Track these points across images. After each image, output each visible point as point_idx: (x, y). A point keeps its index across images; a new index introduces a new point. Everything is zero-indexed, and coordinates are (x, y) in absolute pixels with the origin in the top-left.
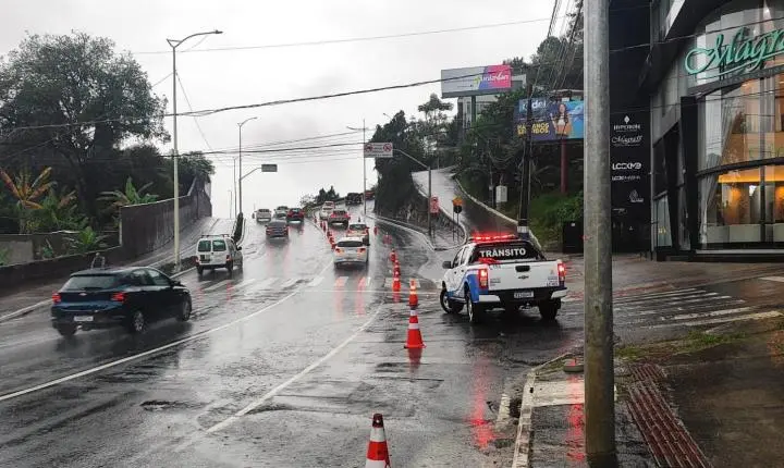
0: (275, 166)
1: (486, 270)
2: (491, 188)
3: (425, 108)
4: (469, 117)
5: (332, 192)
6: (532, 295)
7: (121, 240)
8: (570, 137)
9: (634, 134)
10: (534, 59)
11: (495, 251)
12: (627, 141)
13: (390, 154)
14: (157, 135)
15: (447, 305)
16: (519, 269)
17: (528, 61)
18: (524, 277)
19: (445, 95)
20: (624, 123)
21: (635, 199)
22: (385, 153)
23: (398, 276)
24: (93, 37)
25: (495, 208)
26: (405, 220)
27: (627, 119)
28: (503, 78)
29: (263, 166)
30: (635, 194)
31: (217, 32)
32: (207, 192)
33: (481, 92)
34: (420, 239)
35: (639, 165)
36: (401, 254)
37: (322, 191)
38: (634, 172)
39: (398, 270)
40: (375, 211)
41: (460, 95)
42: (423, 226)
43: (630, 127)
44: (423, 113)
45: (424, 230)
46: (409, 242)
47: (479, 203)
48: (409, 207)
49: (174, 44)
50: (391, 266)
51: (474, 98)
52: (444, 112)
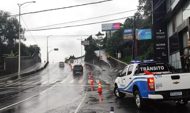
0: (58, 49)
1: (153, 79)
2: (116, 54)
3: (97, 35)
4: (109, 36)
5: (73, 56)
6: (181, 94)
7: (5, 68)
8: (138, 39)
9: (162, 35)
10: (124, 23)
11: (148, 68)
12: (161, 37)
13: (88, 44)
14: (23, 39)
15: (118, 94)
16: (173, 78)
17: (123, 23)
18: (176, 83)
19: (103, 31)
20: (160, 32)
21: (164, 54)
22: (87, 44)
23: (92, 79)
24: (4, 11)
25: (117, 59)
26: (93, 63)
27: (160, 31)
28: (118, 26)
29: (55, 49)
30: (164, 53)
31: (34, 2)
32: (40, 56)
33: (112, 30)
34: (97, 68)
35: (164, 45)
36: (92, 72)
37: (71, 56)
38: (163, 46)
39: (92, 77)
40: (85, 61)
41: (106, 31)
42: (98, 64)
43: (161, 33)
44: (97, 36)
45: (98, 65)
46: (94, 68)
47: (113, 58)
48: (94, 59)
49: (20, 5)
50: (90, 76)
51: (110, 31)
52: (102, 36)
